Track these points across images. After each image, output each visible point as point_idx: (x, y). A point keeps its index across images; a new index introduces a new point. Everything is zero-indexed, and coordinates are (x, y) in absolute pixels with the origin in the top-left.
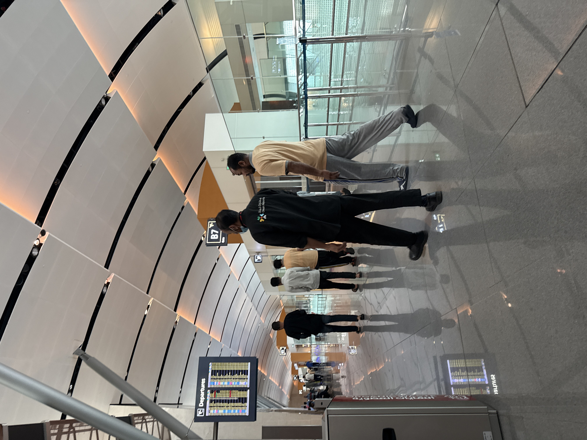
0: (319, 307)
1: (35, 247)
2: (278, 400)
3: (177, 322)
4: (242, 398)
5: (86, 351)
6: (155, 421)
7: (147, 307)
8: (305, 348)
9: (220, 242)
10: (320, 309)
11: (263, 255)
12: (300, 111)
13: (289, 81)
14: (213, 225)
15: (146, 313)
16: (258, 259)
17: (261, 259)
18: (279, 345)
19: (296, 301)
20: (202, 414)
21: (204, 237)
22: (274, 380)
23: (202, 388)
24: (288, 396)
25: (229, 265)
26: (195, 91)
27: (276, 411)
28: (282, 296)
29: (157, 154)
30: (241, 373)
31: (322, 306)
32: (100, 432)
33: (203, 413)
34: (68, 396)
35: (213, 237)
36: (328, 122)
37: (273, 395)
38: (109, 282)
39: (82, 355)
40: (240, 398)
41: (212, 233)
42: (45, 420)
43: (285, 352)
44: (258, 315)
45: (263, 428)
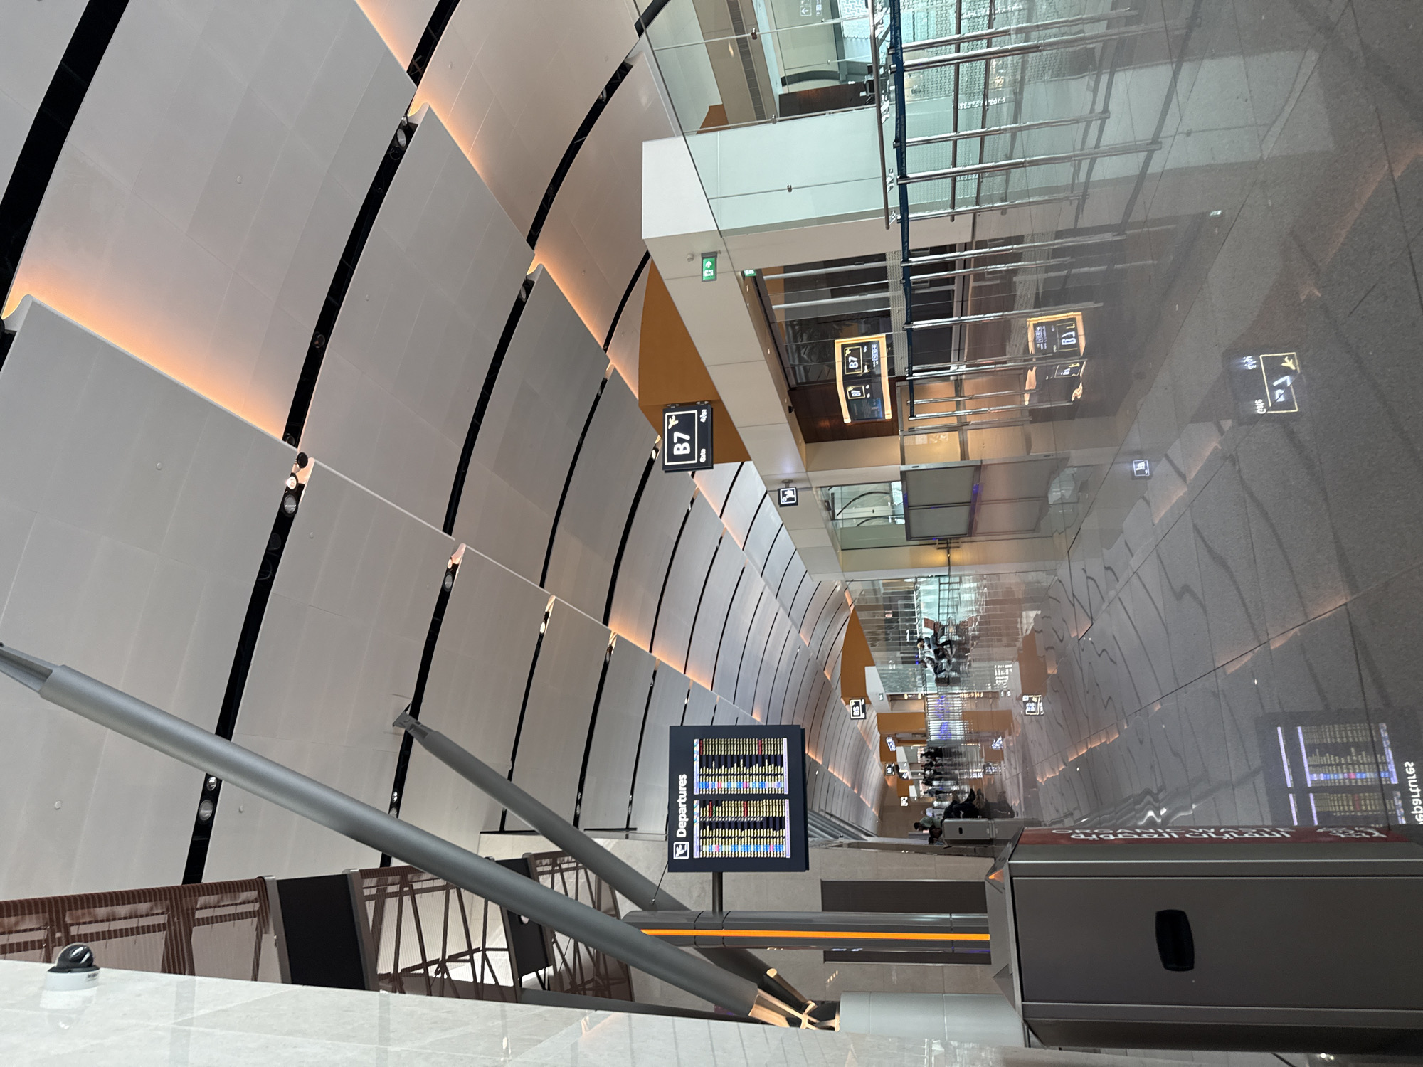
0: (943, 606)
1: (288, 492)
2: (851, 820)
3: (611, 647)
4: (774, 818)
5: (419, 720)
6: (581, 868)
7: (544, 617)
8: (910, 702)
9: (696, 461)
10: (946, 611)
11: (799, 486)
12: (882, 109)
13: (845, 33)
14: (677, 422)
15: (542, 631)
16: (787, 497)
17: (795, 496)
18: (847, 695)
19: (884, 594)
20: (685, 854)
21: (657, 451)
22: (840, 774)
23: (681, 797)
24: (873, 810)
25: (719, 515)
26: (612, 87)
27: (850, 845)
28: (848, 583)
29: (534, 255)
30: (766, 761)
31: (950, 603)
32: (465, 893)
33: (686, 852)
34: (392, 817)
35: (678, 449)
36: (955, 130)
37: (839, 808)
38: (457, 563)
39: (412, 727)
40: (767, 819)
41: (675, 441)
42: (349, 868)
43: (864, 710)
44: (793, 628)
45: (823, 883)
